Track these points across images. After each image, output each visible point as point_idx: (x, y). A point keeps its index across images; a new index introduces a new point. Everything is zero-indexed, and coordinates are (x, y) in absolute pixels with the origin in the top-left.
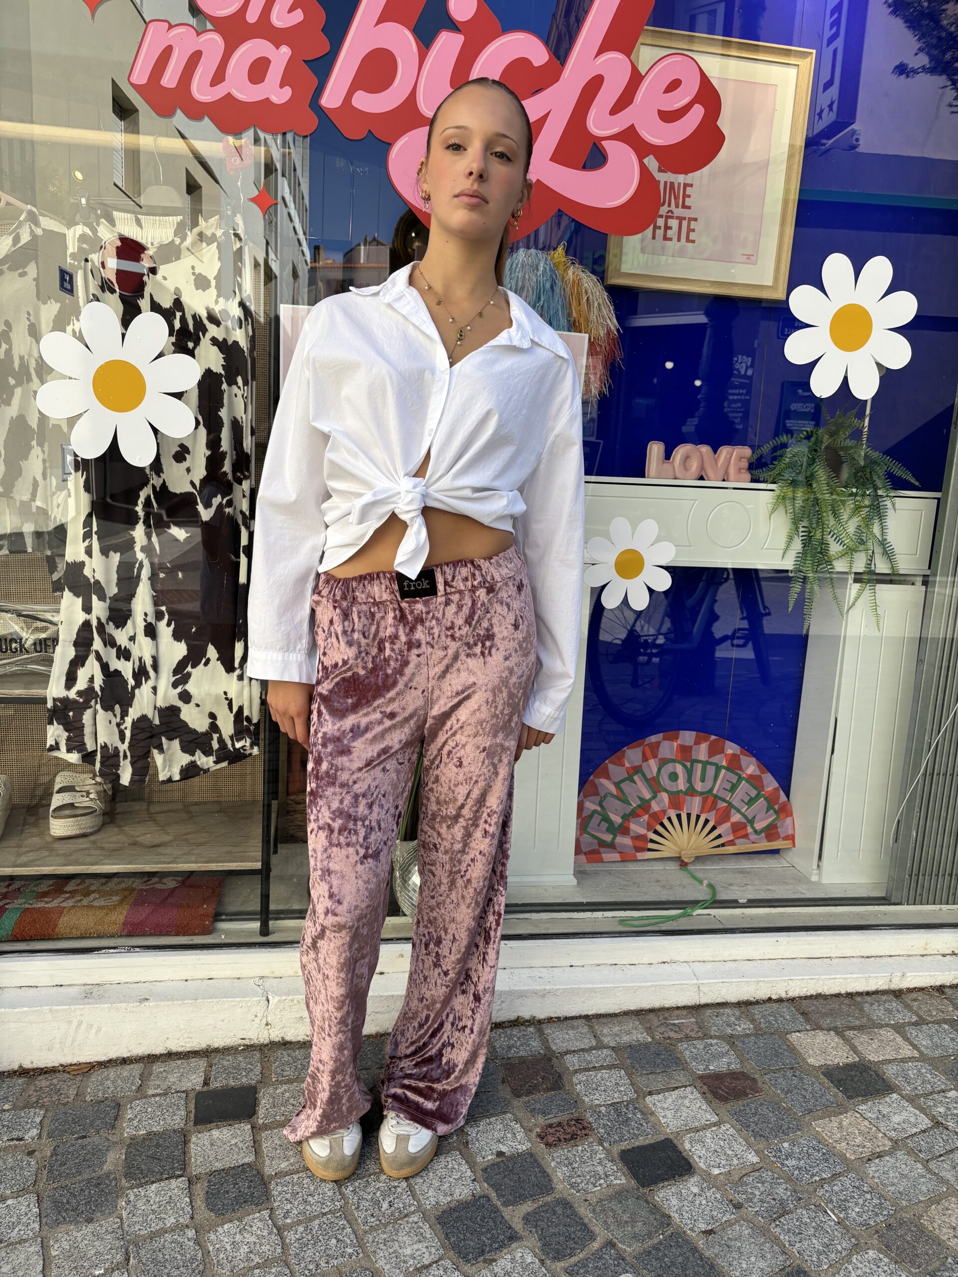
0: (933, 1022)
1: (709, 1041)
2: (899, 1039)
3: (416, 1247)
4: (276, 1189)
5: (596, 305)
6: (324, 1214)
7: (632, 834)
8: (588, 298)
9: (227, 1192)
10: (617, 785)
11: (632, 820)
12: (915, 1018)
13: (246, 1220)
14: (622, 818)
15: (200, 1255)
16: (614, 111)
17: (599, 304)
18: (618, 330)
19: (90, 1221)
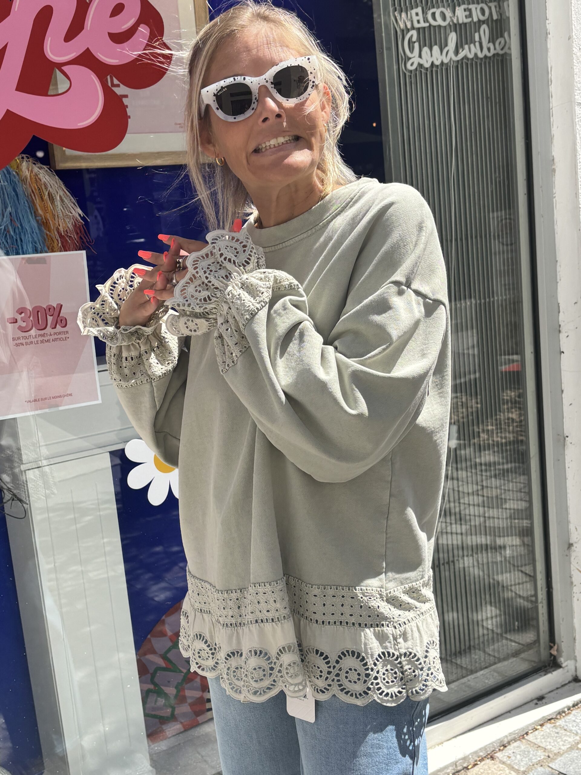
5: (58, 198)
7: (189, 701)
8: (49, 193)
10: (164, 657)
11: (187, 686)
14: (176, 688)
16: (70, 36)
17: (60, 197)
18: (83, 218)
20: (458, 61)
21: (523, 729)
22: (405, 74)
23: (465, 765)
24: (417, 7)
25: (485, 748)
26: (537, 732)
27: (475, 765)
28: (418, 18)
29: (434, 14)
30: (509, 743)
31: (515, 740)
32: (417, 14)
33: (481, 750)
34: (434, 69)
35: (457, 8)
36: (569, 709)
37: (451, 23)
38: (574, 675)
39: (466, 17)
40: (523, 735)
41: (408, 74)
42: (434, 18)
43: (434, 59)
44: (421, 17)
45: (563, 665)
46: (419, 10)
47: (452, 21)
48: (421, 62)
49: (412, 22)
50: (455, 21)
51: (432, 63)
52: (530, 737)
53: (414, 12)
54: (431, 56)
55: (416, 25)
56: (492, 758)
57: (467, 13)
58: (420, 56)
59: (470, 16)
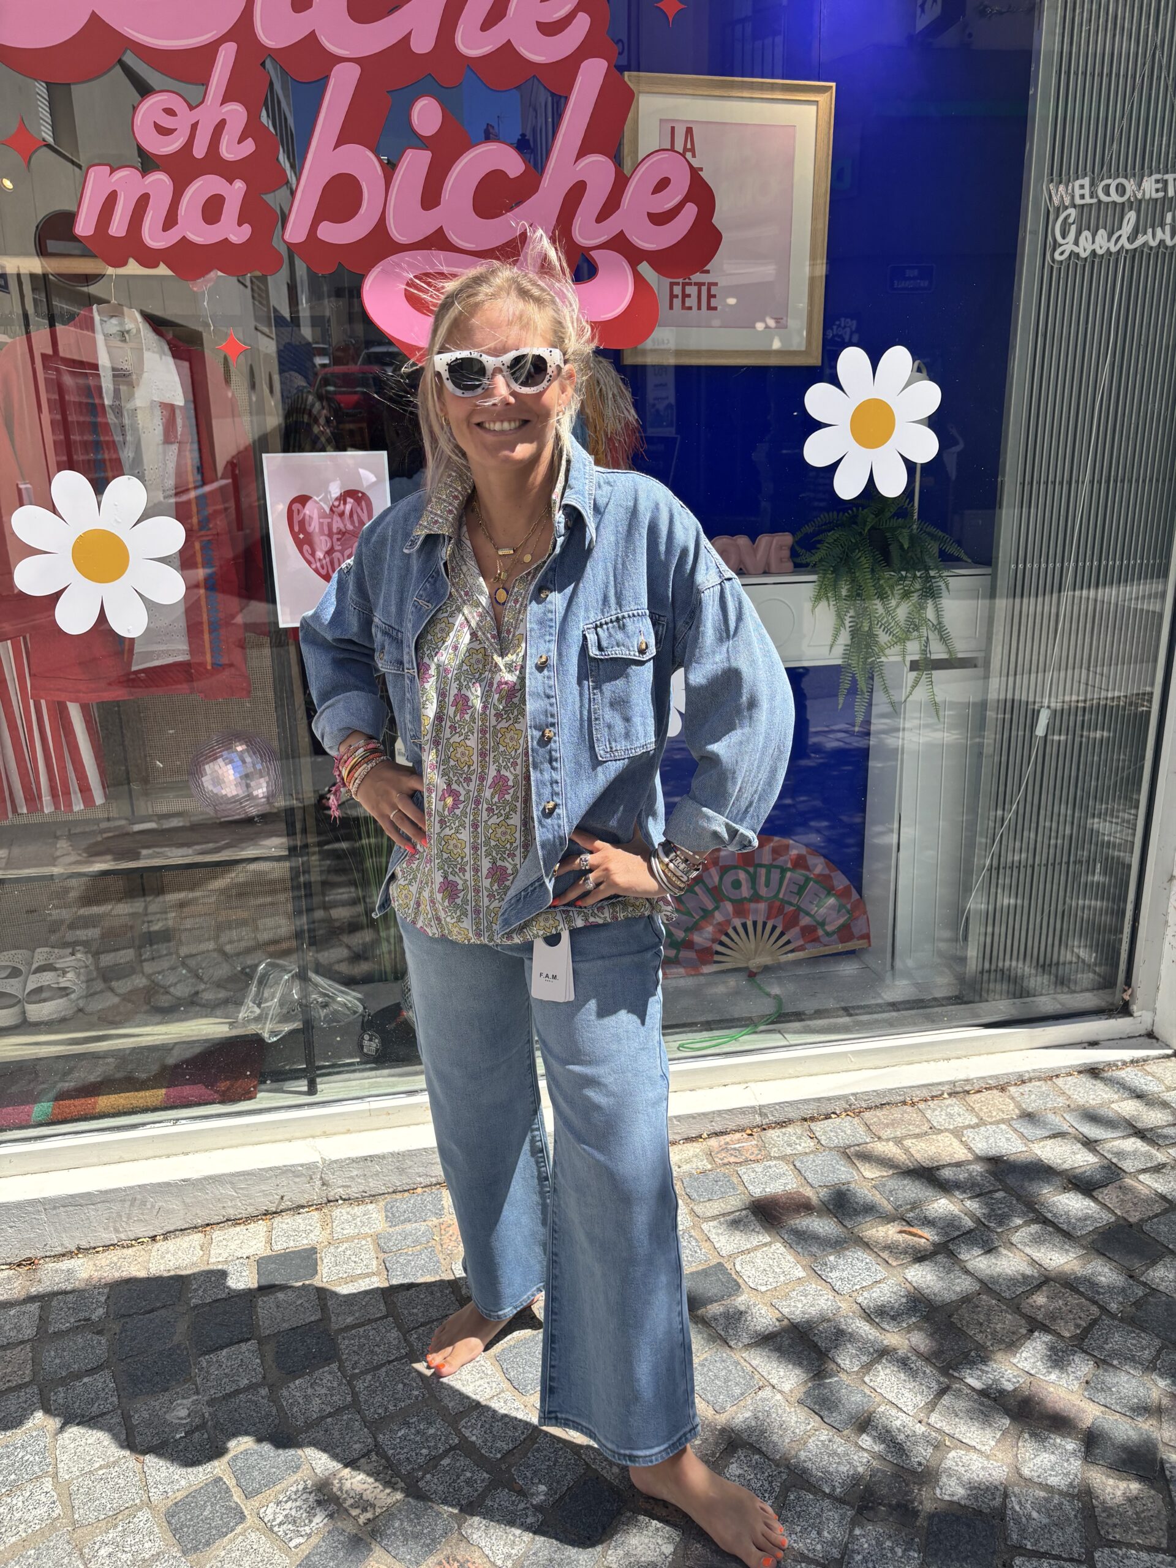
0: (991, 1123)
1: (768, 1163)
2: (956, 1143)
3: (478, 1383)
4: (344, 1344)
6: (390, 1362)
7: (696, 947)
9: (296, 1350)
12: (975, 1120)
13: (316, 1374)
14: (683, 932)
15: (274, 1411)
16: (602, 217)
19: (166, 1390)
20: (1135, 250)
21: (1053, 1070)
22: (1052, 267)
23: (967, 1088)
24: (1083, 178)
25: (996, 1077)
26: (1070, 1078)
27: (979, 1092)
28: (1082, 192)
29: (1108, 186)
30: (1030, 1080)
31: (1039, 1079)
32: (1082, 187)
33: (991, 1077)
34: (1097, 260)
35: (1145, 178)
36: (1124, 1063)
37: (1132, 199)
38: (1150, 1029)
39: (1157, 191)
40: (1051, 1076)
41: (1056, 266)
42: (1108, 194)
43: (1096, 247)
44: (1087, 191)
45: (1135, 1014)
46: (1086, 181)
47: (1135, 195)
48: (1076, 250)
49: (1073, 197)
50: (1139, 196)
51: (1093, 252)
52: (1060, 1082)
53: (1078, 183)
54: (1093, 242)
55: (1078, 201)
56: (1003, 1089)
57: (1160, 186)
58: (1076, 243)
59: (1165, 189)
